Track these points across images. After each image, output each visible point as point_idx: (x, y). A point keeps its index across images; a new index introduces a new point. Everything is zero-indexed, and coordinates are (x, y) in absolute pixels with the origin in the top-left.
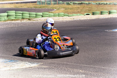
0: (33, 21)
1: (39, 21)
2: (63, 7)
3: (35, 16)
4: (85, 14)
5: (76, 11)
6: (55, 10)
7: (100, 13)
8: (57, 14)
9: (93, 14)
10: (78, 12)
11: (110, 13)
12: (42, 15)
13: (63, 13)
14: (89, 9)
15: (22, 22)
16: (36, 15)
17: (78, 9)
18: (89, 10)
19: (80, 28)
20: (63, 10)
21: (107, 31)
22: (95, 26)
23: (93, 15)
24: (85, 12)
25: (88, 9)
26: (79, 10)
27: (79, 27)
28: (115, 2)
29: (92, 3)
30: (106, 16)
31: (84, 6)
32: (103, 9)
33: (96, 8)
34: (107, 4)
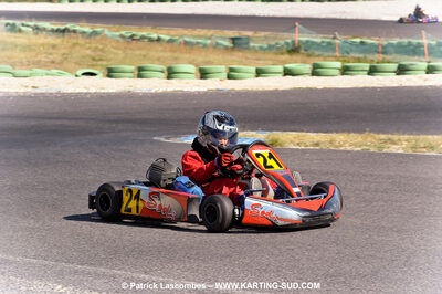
4: (80, 72)
5: (43, 58)
7: (136, 73)
9: (110, 73)
10: (53, 62)
11: (171, 74)
14: (93, 54)
17: (51, 50)
18: (94, 59)
19: (58, 122)
21: (162, 139)
22: (117, 121)
23: (109, 76)
24: (79, 64)
25: (88, 52)
26: (56, 57)
27: (58, 118)
28: (188, 35)
29: (107, 32)
30: (156, 84)
31: (75, 41)
32: (144, 56)
33: (120, 52)
34: (159, 40)
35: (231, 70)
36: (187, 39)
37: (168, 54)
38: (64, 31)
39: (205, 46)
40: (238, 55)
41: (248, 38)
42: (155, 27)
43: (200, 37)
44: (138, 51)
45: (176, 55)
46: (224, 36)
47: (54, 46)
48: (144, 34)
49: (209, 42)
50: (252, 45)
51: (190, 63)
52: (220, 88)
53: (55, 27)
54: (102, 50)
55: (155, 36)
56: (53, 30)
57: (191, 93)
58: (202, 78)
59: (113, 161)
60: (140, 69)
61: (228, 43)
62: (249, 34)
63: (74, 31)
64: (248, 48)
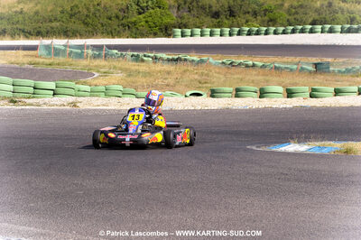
0: (23, 107)
1: (45, 107)
2: (120, 69)
3: (31, 90)
4: (188, 94)
5: (159, 82)
6: (97, 75)
7: (234, 93)
8: (103, 88)
9: (213, 94)
10: (168, 85)
11: (262, 94)
12: (54, 88)
13: (120, 88)
14: (199, 78)
16: (35, 88)
17: (166, 76)
18: (200, 83)
20: (119, 76)
21: (254, 148)
22: (218, 133)
23: (212, 96)
24: (188, 87)
25: (196, 77)
26: (171, 81)
28: (278, 61)
29: (211, 60)
30: (250, 102)
31: (186, 68)
32: (241, 80)
33: (221, 76)
34: (254, 65)
35: (313, 90)
36: (277, 65)
37: (260, 78)
38: (177, 60)
39: (291, 70)
40: (320, 78)
41: (328, 63)
42: (250, 55)
43: (287, 63)
44: (236, 75)
45: (267, 78)
46: (308, 62)
47: (169, 73)
48: (242, 61)
49: (295, 67)
50: (331, 69)
51: (280, 85)
52: (303, 105)
53: (170, 57)
54: (207, 75)
55: (250, 63)
56: (168, 60)
57: (279, 109)
58: (288, 97)
59: (213, 165)
60: (238, 90)
61: (311, 68)
62: (330, 60)
63: (185, 60)
64: (329, 72)
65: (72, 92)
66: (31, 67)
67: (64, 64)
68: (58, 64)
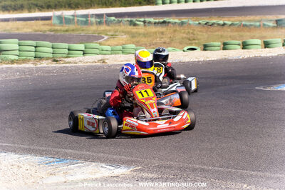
0: (64, 65)
1: (81, 64)
3: (66, 51)
5: (158, 40)
6: (106, 37)
7: (222, 46)
9: (205, 48)
11: (245, 46)
12: (83, 49)
13: (134, 46)
14: (188, 36)
15: (39, 66)
16: (69, 50)
17: (162, 36)
18: (190, 40)
20: (125, 37)
23: (205, 50)
25: (185, 35)
26: (166, 39)
29: (190, 22)
30: (236, 53)
32: (222, 36)
33: (204, 34)
34: (225, 24)
36: (243, 23)
38: (163, 23)
44: (216, 32)
47: (162, 33)
48: (215, 21)
53: (157, 21)
54: (193, 33)
55: (221, 22)
56: (155, 23)
57: (267, 57)
58: (265, 47)
60: (224, 44)
63: (170, 23)
65: (97, 51)
66: (52, 33)
67: (77, 30)
68: (73, 30)
